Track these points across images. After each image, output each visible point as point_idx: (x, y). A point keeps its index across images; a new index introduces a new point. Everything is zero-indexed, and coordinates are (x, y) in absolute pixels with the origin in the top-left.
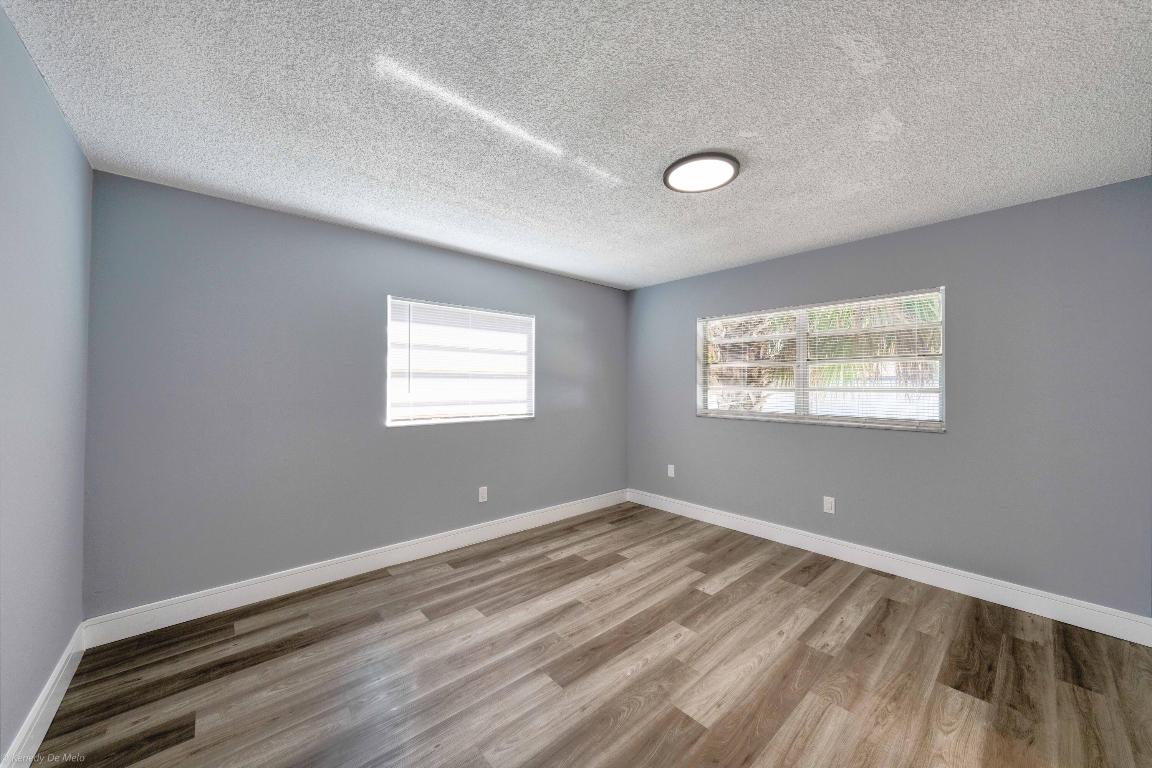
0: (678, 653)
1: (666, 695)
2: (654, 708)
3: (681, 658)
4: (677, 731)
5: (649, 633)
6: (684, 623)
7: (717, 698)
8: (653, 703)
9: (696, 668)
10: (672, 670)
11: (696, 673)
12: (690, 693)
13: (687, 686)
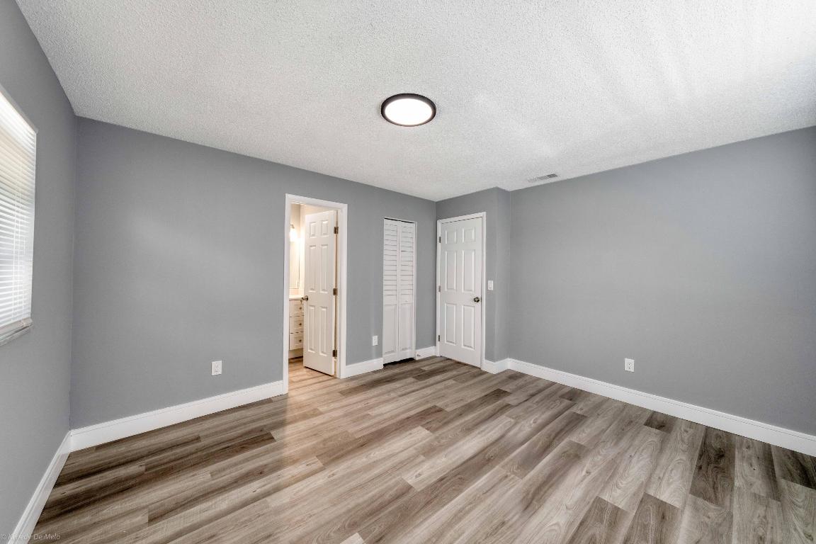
0: (423, 461)
1: (437, 438)
2: (444, 433)
3: (422, 458)
4: (434, 425)
5: (442, 479)
6: (410, 488)
7: (410, 436)
8: (444, 435)
9: (414, 451)
10: (429, 451)
11: (416, 449)
12: (423, 439)
13: (424, 442)
